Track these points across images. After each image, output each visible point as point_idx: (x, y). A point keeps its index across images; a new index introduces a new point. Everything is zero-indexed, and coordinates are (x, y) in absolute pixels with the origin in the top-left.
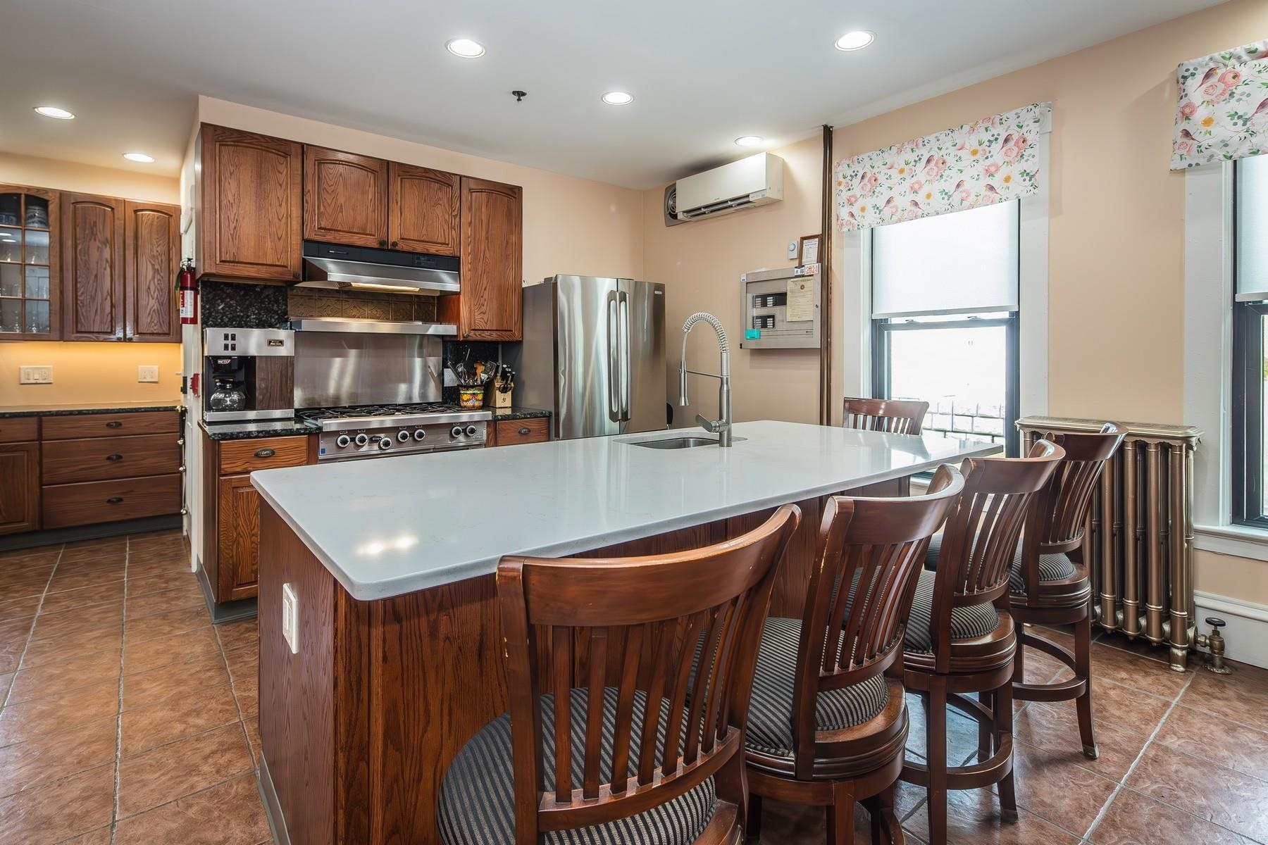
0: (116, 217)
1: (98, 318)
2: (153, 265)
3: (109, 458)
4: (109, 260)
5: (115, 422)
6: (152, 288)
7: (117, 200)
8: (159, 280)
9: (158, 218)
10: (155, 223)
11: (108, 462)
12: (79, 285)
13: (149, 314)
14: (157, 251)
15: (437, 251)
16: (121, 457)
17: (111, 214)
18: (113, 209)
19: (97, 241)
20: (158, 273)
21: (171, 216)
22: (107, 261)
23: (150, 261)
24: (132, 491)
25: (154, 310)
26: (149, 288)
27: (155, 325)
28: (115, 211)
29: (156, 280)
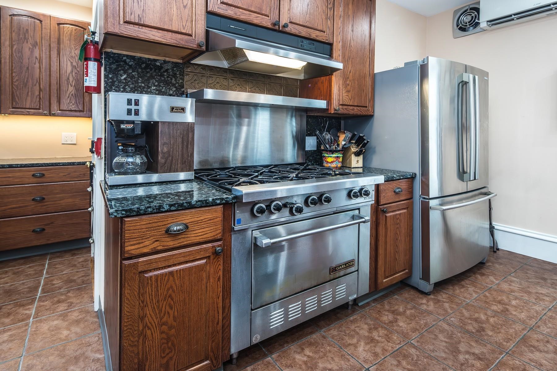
0: (43, 27)
1: (29, 98)
2: (72, 63)
3: (33, 200)
4: (38, 57)
5: (39, 173)
6: (71, 79)
7: (44, 15)
8: (76, 73)
9: (75, 30)
10: (73, 33)
11: (33, 203)
12: (14, 74)
13: (68, 97)
14: (75, 53)
15: (317, 36)
16: (44, 199)
17: (40, 25)
18: (41, 21)
19: (29, 43)
20: (76, 68)
21: (86, 29)
22: (36, 58)
23: (69, 60)
24: (52, 223)
25: (72, 95)
26: (68, 79)
27: (73, 105)
28: (43, 23)
29: (74, 74)
